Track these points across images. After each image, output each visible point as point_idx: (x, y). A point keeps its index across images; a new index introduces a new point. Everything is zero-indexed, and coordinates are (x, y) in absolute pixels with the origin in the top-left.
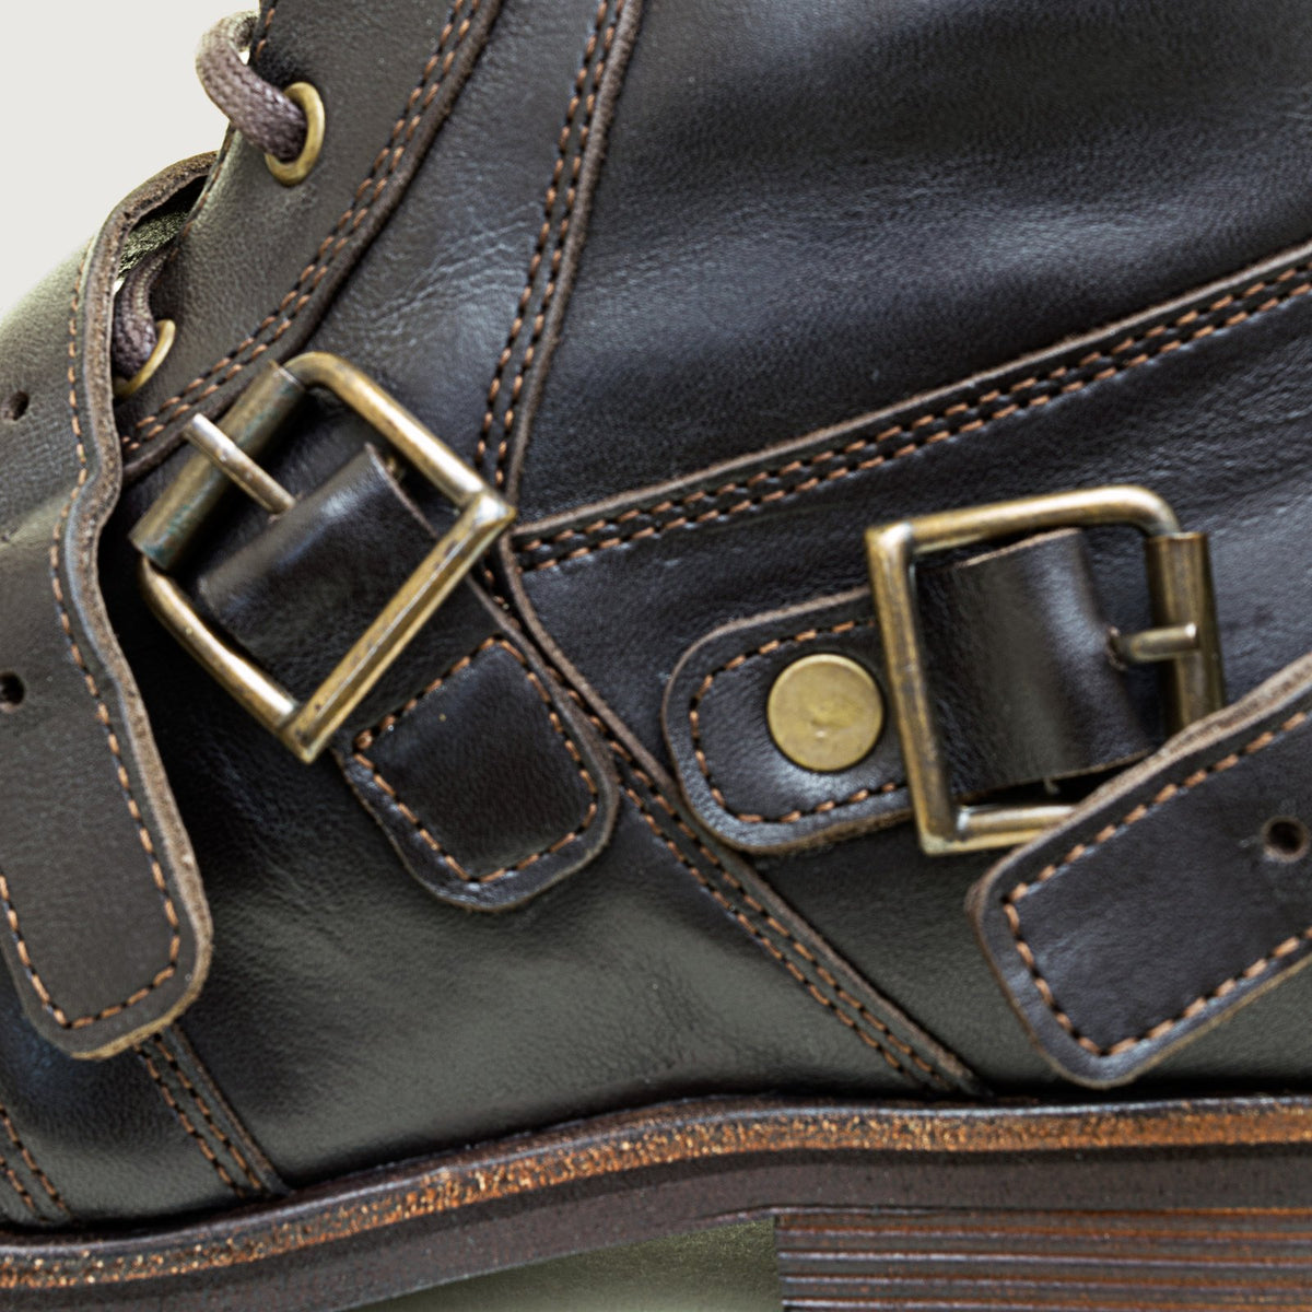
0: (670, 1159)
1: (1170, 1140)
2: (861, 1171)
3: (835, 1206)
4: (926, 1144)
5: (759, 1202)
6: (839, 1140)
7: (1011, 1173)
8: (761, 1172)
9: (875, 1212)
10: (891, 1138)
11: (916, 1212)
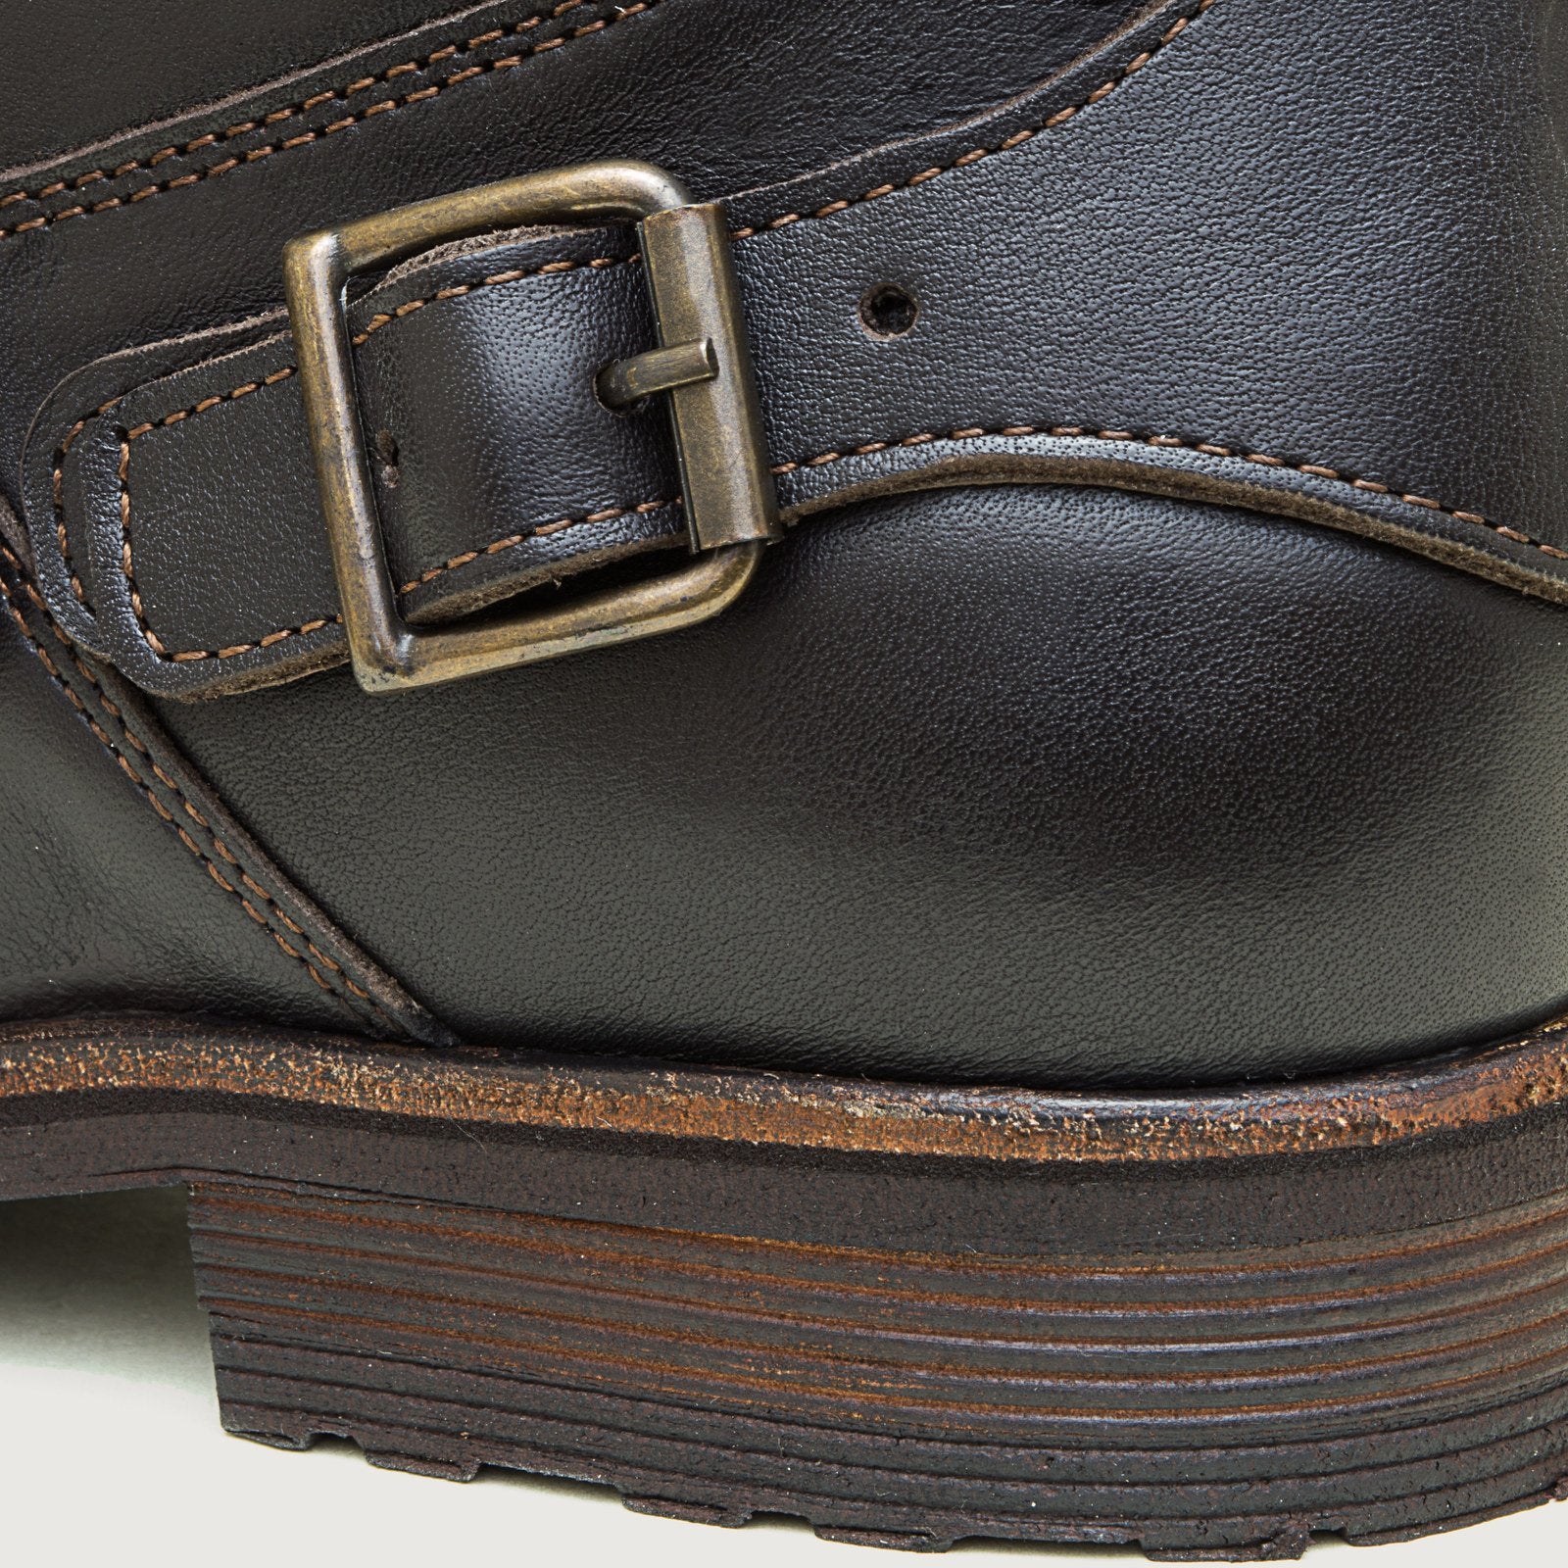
0: (60, 1089)
1: (652, 1127)
2: (282, 1130)
3: (254, 1176)
4: (353, 1098)
5: (164, 1161)
6: (251, 1084)
7: (460, 1152)
8: (165, 1118)
9: (298, 1189)
10: (313, 1088)
11: (348, 1194)
